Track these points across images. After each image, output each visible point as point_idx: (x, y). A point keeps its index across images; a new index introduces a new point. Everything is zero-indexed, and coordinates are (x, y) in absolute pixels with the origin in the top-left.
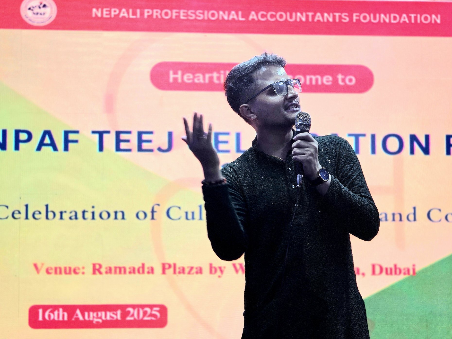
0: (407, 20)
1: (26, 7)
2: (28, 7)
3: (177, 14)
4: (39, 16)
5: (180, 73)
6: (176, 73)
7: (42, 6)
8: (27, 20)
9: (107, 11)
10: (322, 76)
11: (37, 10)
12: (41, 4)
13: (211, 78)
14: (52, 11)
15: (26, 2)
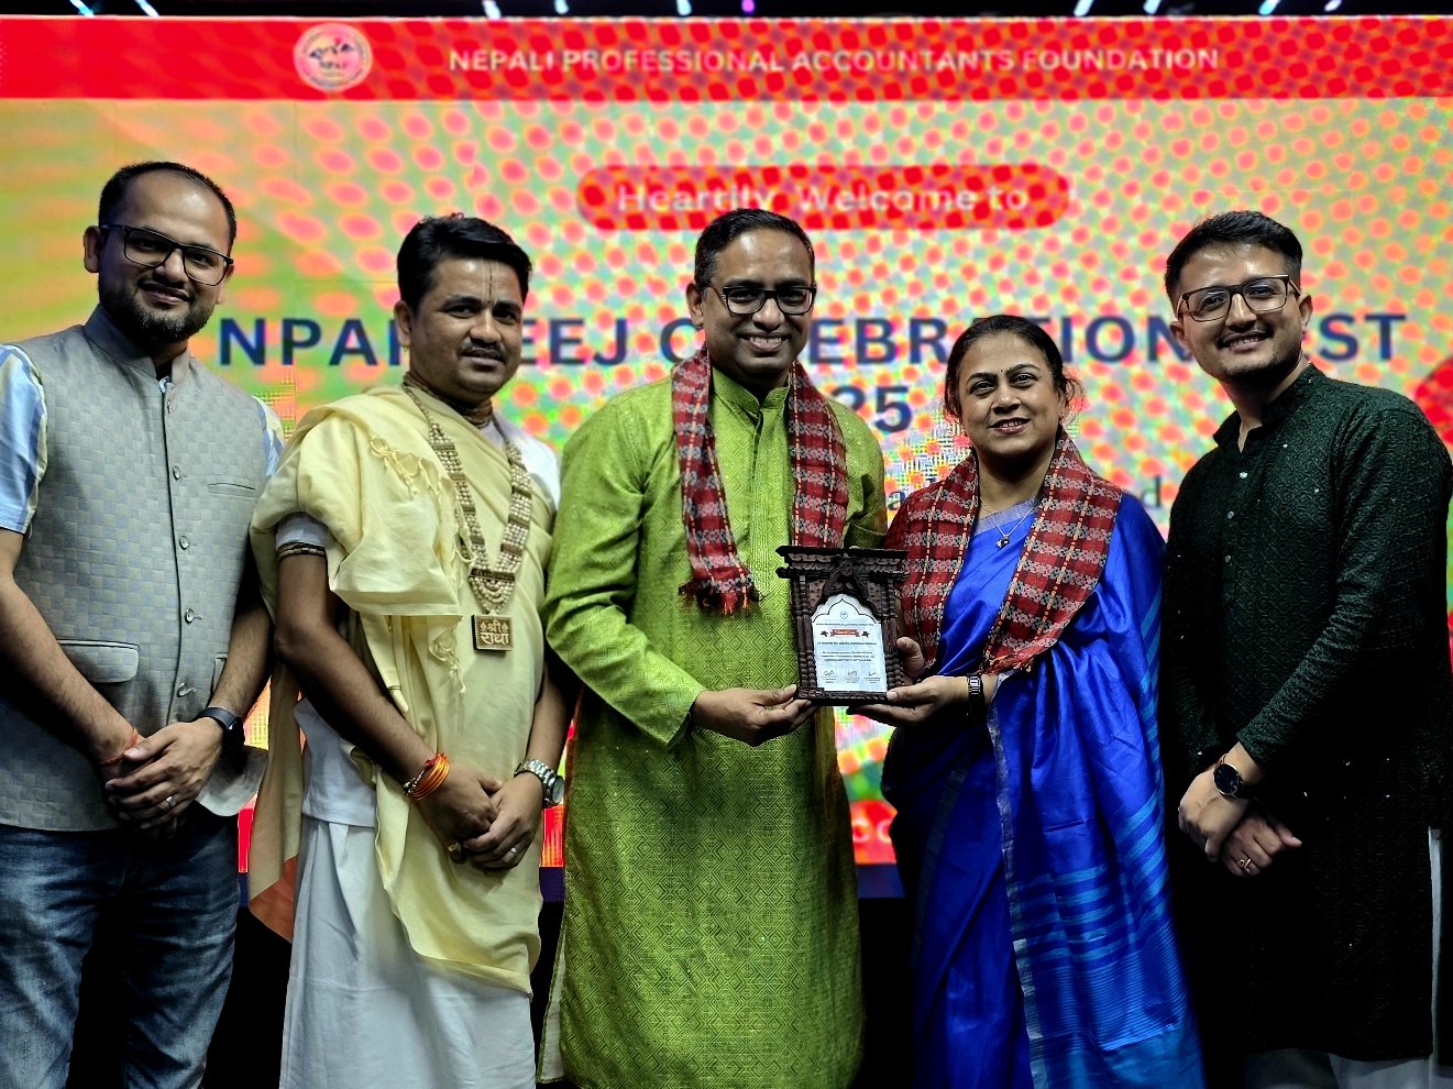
0: (1143, 63)
1: (305, 51)
2: (310, 51)
3: (635, 61)
4: (334, 70)
5: (641, 191)
6: (633, 191)
7: (339, 48)
8: (307, 80)
9: (481, 56)
10: (954, 194)
11: (328, 57)
12: (338, 41)
13: (710, 201)
14: (362, 58)
15: (308, 35)
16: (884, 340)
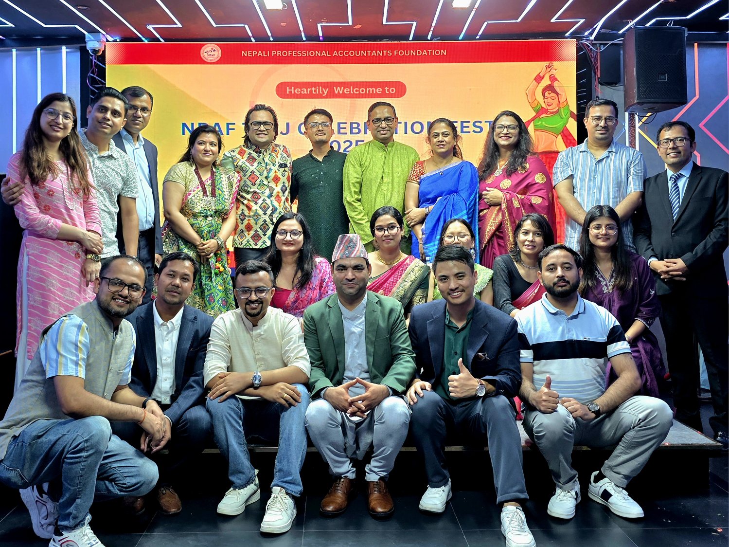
0: (426, 53)
1: (203, 51)
2: (205, 51)
3: (291, 53)
4: (212, 56)
5: (293, 88)
6: (291, 88)
7: (212, 51)
8: (204, 59)
9: (250, 52)
10: (376, 89)
11: (211, 53)
12: (212, 49)
13: (311, 91)
14: (219, 53)
15: (203, 48)
16: (357, 128)
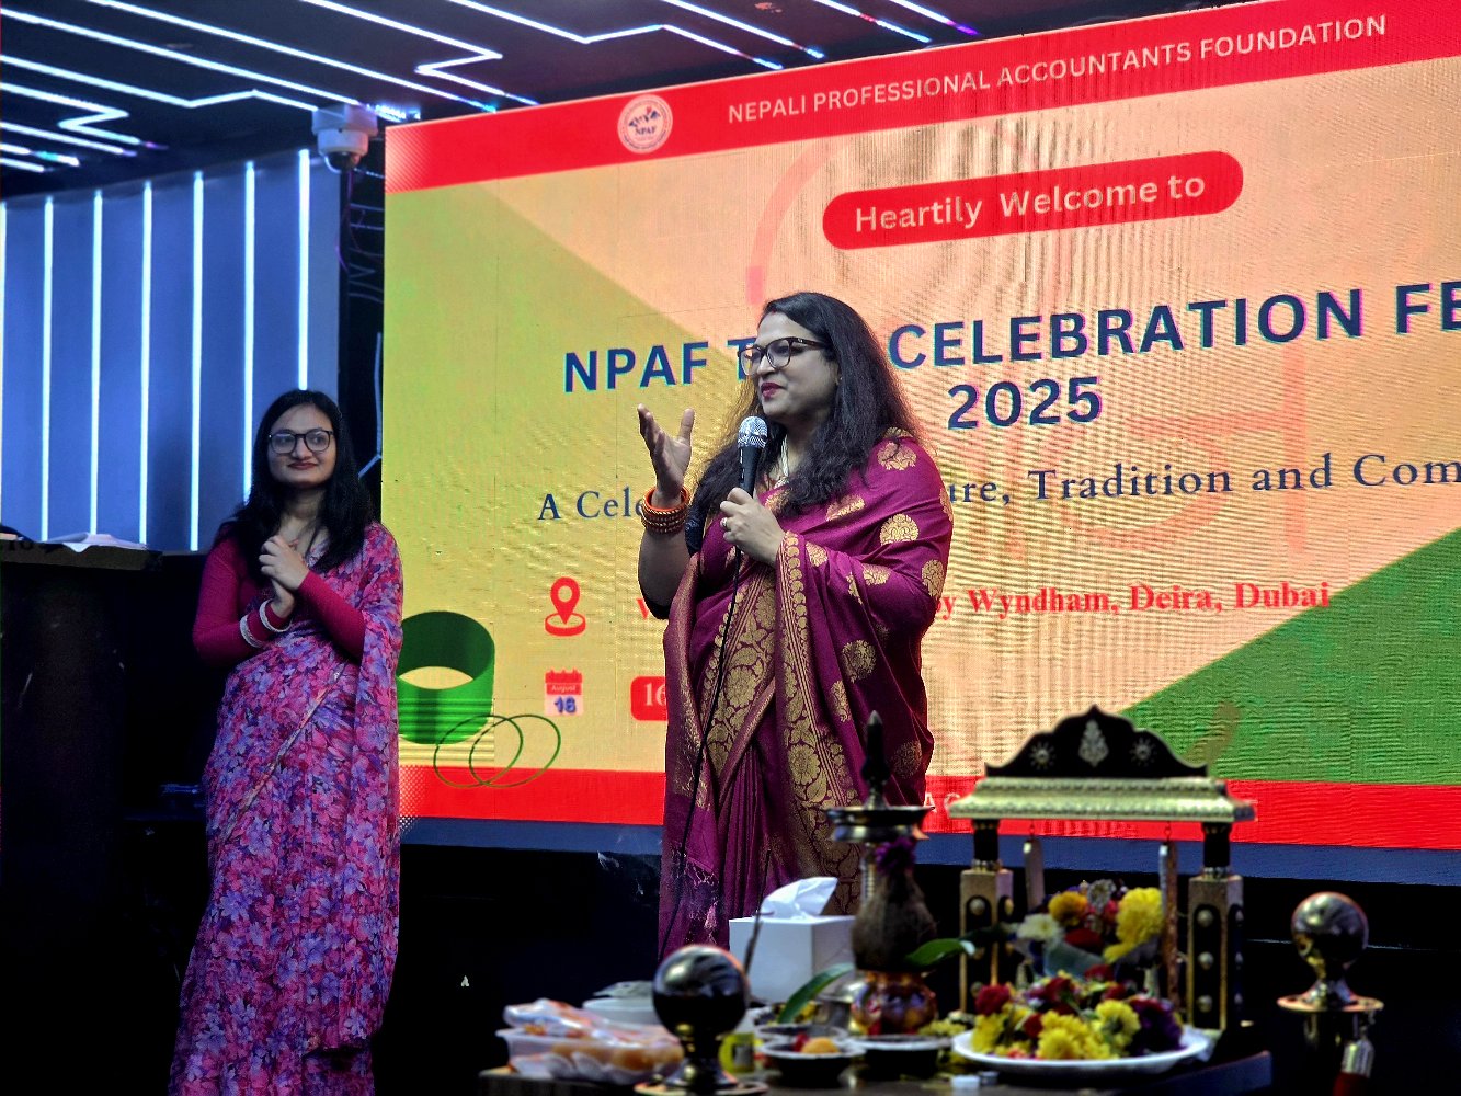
0: (1312, 38)
1: (626, 121)
2: (629, 121)
3: (869, 95)
4: (646, 135)
5: (873, 211)
7: (649, 116)
8: (627, 145)
9: (751, 108)
10: (1137, 186)
11: (640, 127)
12: (649, 110)
13: (929, 216)
14: (665, 122)
15: (626, 109)
